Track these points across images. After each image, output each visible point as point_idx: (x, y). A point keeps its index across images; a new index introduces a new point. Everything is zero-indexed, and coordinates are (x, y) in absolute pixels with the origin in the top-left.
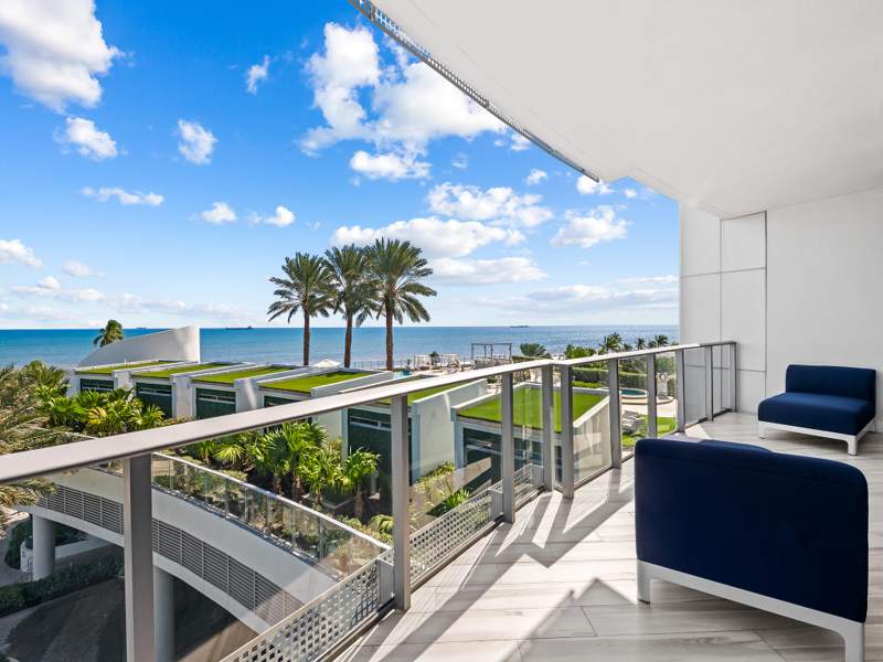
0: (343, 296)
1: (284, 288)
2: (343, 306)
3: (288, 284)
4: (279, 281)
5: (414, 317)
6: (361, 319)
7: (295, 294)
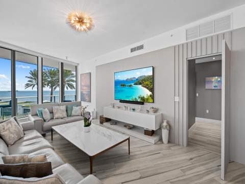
0: (49, 82)
1: (30, 80)
2: (50, 85)
3: (32, 78)
4: (29, 77)
5: (71, 88)
6: (55, 88)
7: (34, 81)
